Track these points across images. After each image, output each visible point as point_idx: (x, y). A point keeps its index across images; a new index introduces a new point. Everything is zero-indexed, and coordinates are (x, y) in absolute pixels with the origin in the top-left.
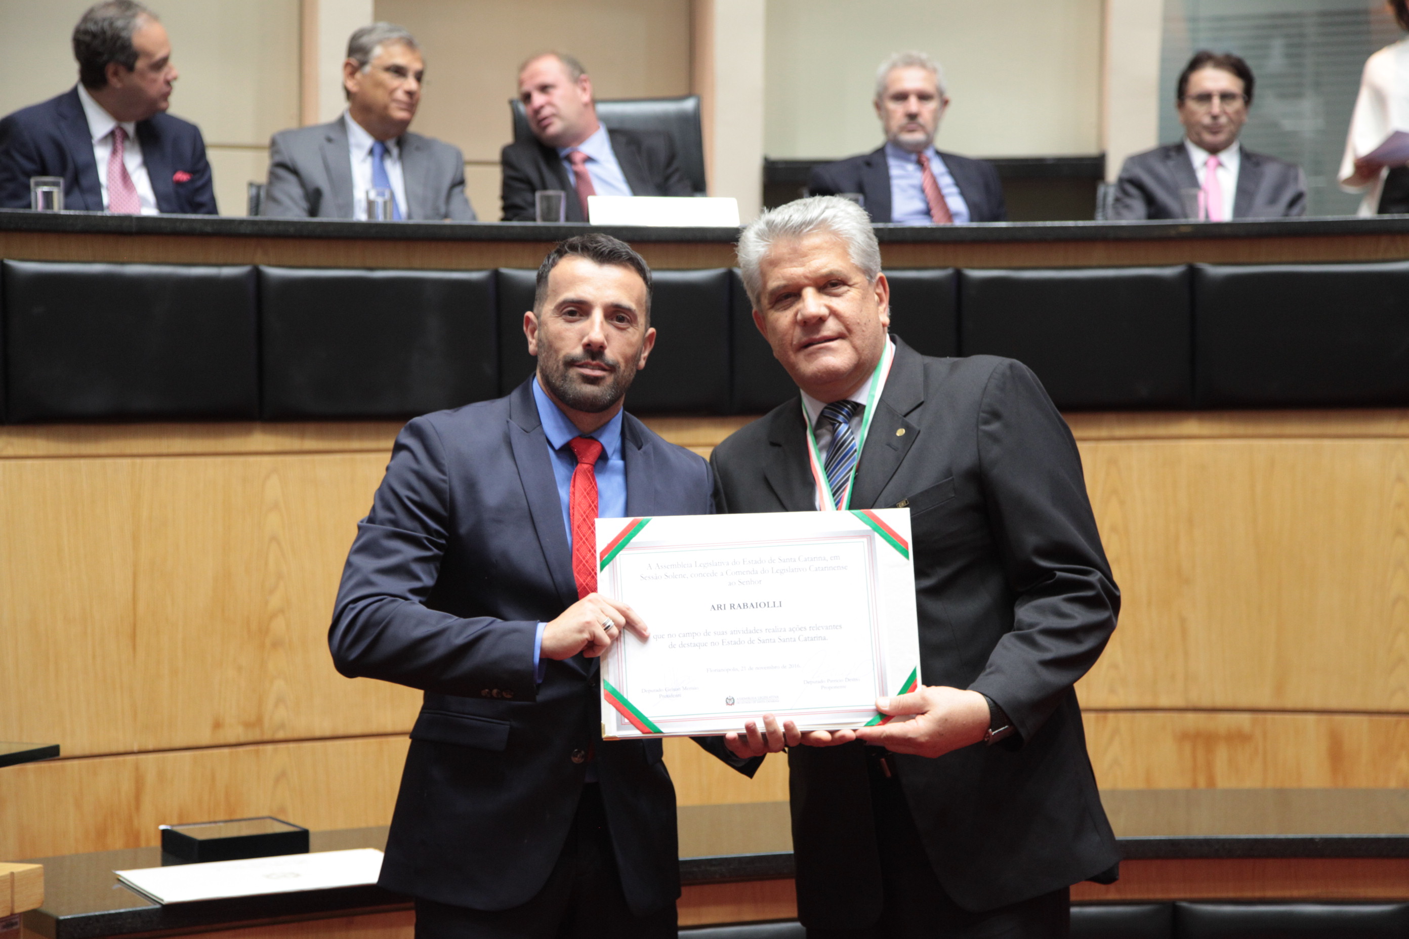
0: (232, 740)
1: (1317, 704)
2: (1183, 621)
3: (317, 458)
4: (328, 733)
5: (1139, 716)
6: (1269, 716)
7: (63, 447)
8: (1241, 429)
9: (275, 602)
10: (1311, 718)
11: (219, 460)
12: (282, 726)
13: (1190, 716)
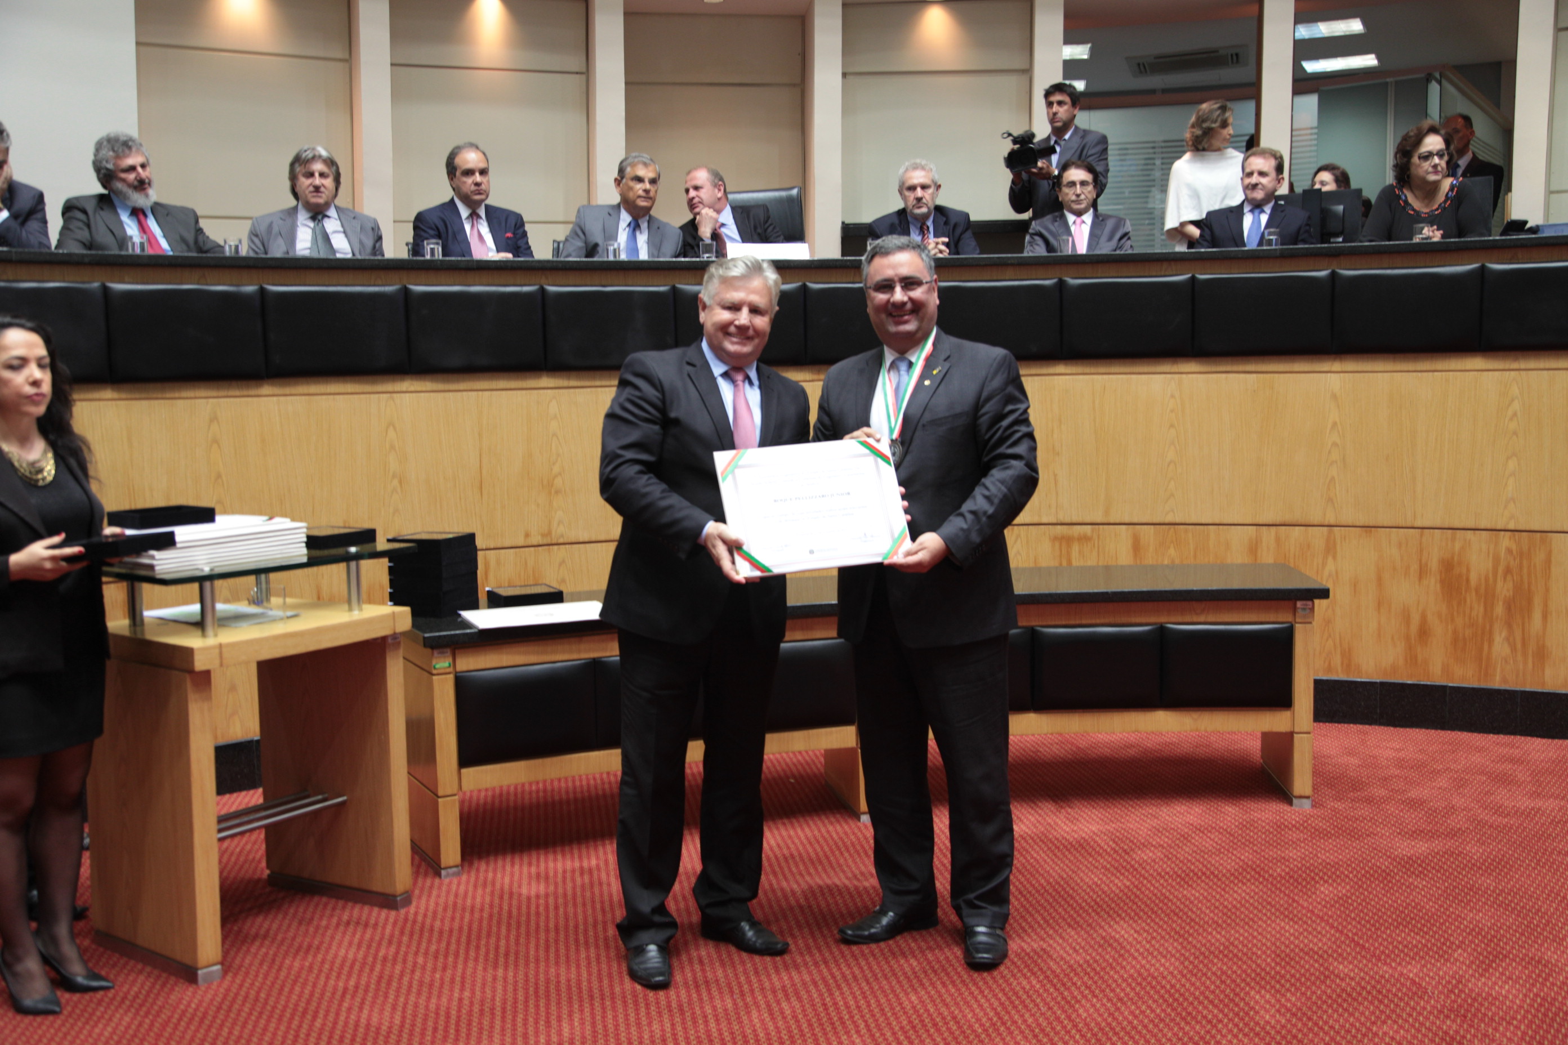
0: (535, 543)
1: (1127, 520)
2: (1055, 475)
3: (577, 390)
4: (587, 540)
5: (1030, 527)
6: (1101, 527)
7: (441, 386)
8: (1087, 370)
9: (556, 469)
10: (1124, 527)
11: (524, 392)
12: (562, 536)
13: (1059, 527)
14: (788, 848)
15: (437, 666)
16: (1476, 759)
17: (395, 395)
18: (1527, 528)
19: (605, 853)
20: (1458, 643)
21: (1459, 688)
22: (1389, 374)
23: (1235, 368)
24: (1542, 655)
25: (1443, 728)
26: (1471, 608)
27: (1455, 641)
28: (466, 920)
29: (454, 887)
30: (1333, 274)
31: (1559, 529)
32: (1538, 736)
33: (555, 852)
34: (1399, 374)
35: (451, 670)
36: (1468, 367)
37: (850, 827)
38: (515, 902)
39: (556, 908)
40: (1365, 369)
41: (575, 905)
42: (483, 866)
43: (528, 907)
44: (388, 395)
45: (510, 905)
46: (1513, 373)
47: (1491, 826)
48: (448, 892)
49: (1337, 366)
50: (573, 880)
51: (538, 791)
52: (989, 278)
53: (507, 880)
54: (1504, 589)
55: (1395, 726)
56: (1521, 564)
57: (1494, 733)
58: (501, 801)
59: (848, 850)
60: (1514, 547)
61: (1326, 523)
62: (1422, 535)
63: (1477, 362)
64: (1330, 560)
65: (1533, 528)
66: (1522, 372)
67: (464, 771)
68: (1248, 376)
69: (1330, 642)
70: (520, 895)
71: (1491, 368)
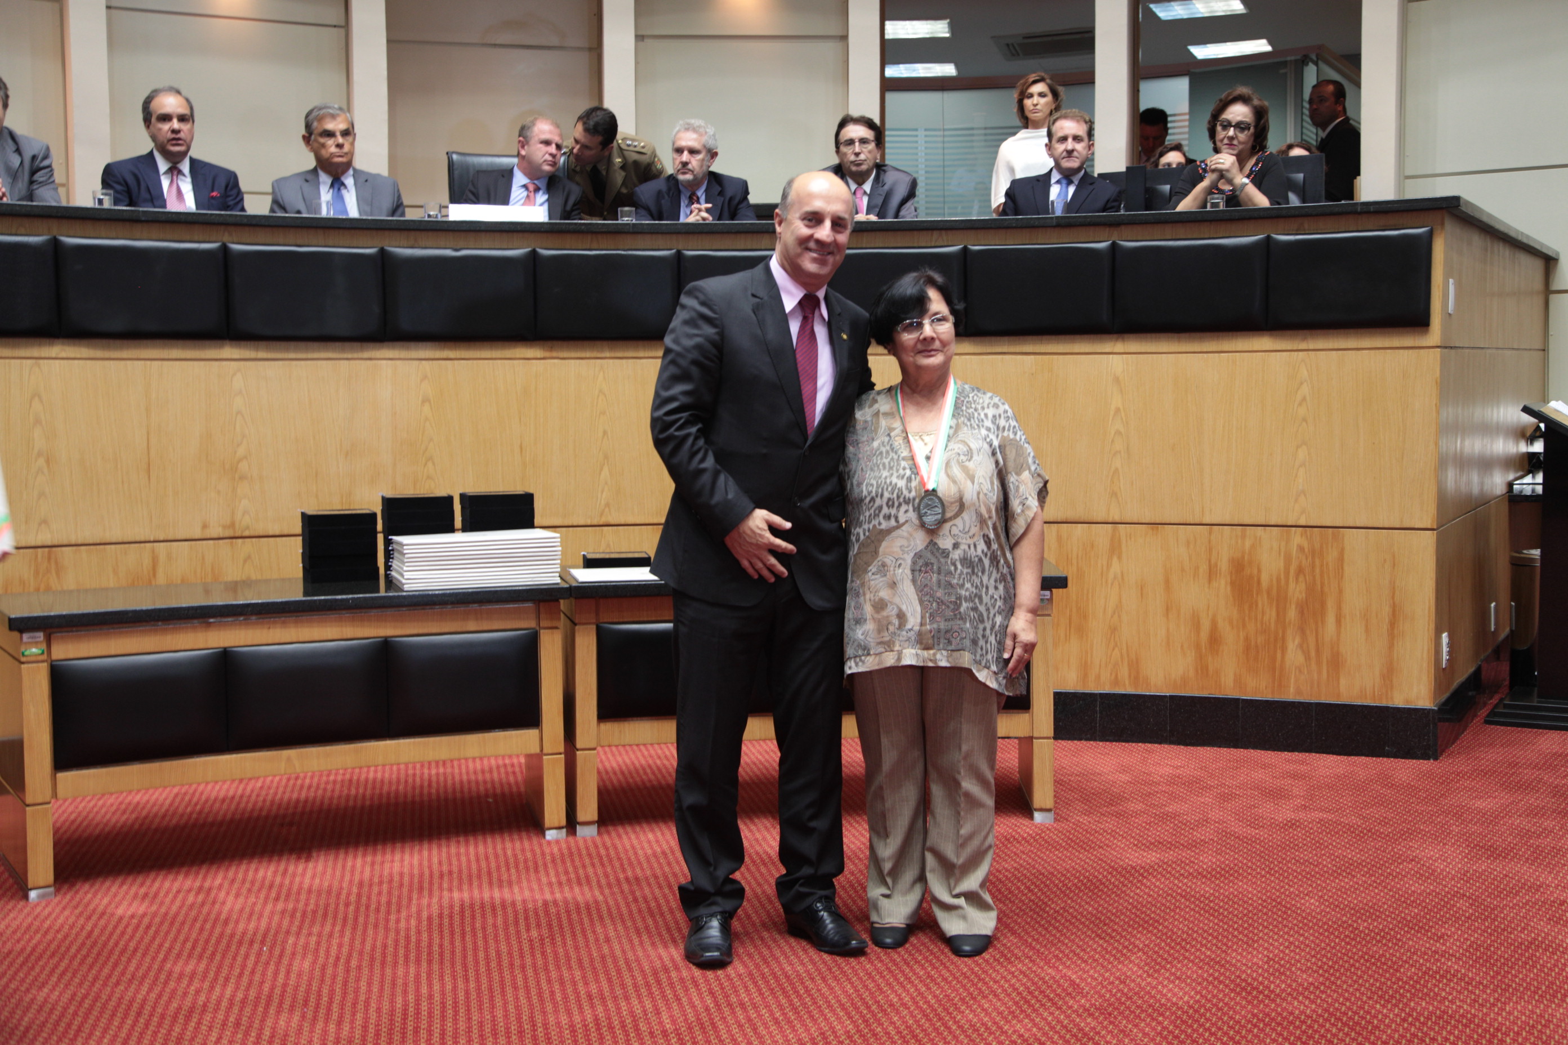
0: (215, 536)
3: (267, 363)
4: (277, 533)
7: (99, 353)
9: (241, 451)
11: (202, 363)
12: (248, 528)
14: (450, 864)
15: (27, 653)
16: (1259, 775)
17: (41, 361)
18: (1319, 524)
19: (236, 873)
20: (1249, 650)
21: (1252, 700)
22: (1173, 355)
23: (1012, 349)
24: (1336, 663)
25: (1236, 747)
26: (1263, 613)
27: (1247, 648)
28: (34, 942)
29: (39, 909)
30: (1114, 245)
31: (1351, 525)
32: (1333, 753)
33: (178, 873)
35: (45, 657)
36: (1255, 349)
37: (531, 844)
38: (102, 922)
39: (148, 927)
40: (1149, 351)
41: (172, 923)
42: (87, 886)
43: (115, 927)
44: (33, 361)
45: (95, 926)
46: (1300, 353)
47: (1238, 837)
48: (28, 915)
49: (1119, 346)
50: (184, 900)
51: (191, 813)
52: (742, 247)
53: (105, 901)
54: (1297, 591)
55: (1186, 744)
56: (1313, 562)
57: (1289, 751)
58: (141, 825)
59: (517, 867)
60: (1306, 545)
61: (1110, 520)
62: (1210, 533)
63: (1264, 342)
64: (1115, 560)
65: (1324, 524)
66: (1310, 353)
67: (60, 775)
68: (1025, 357)
69: (1117, 651)
70: (112, 915)
71: (1279, 348)
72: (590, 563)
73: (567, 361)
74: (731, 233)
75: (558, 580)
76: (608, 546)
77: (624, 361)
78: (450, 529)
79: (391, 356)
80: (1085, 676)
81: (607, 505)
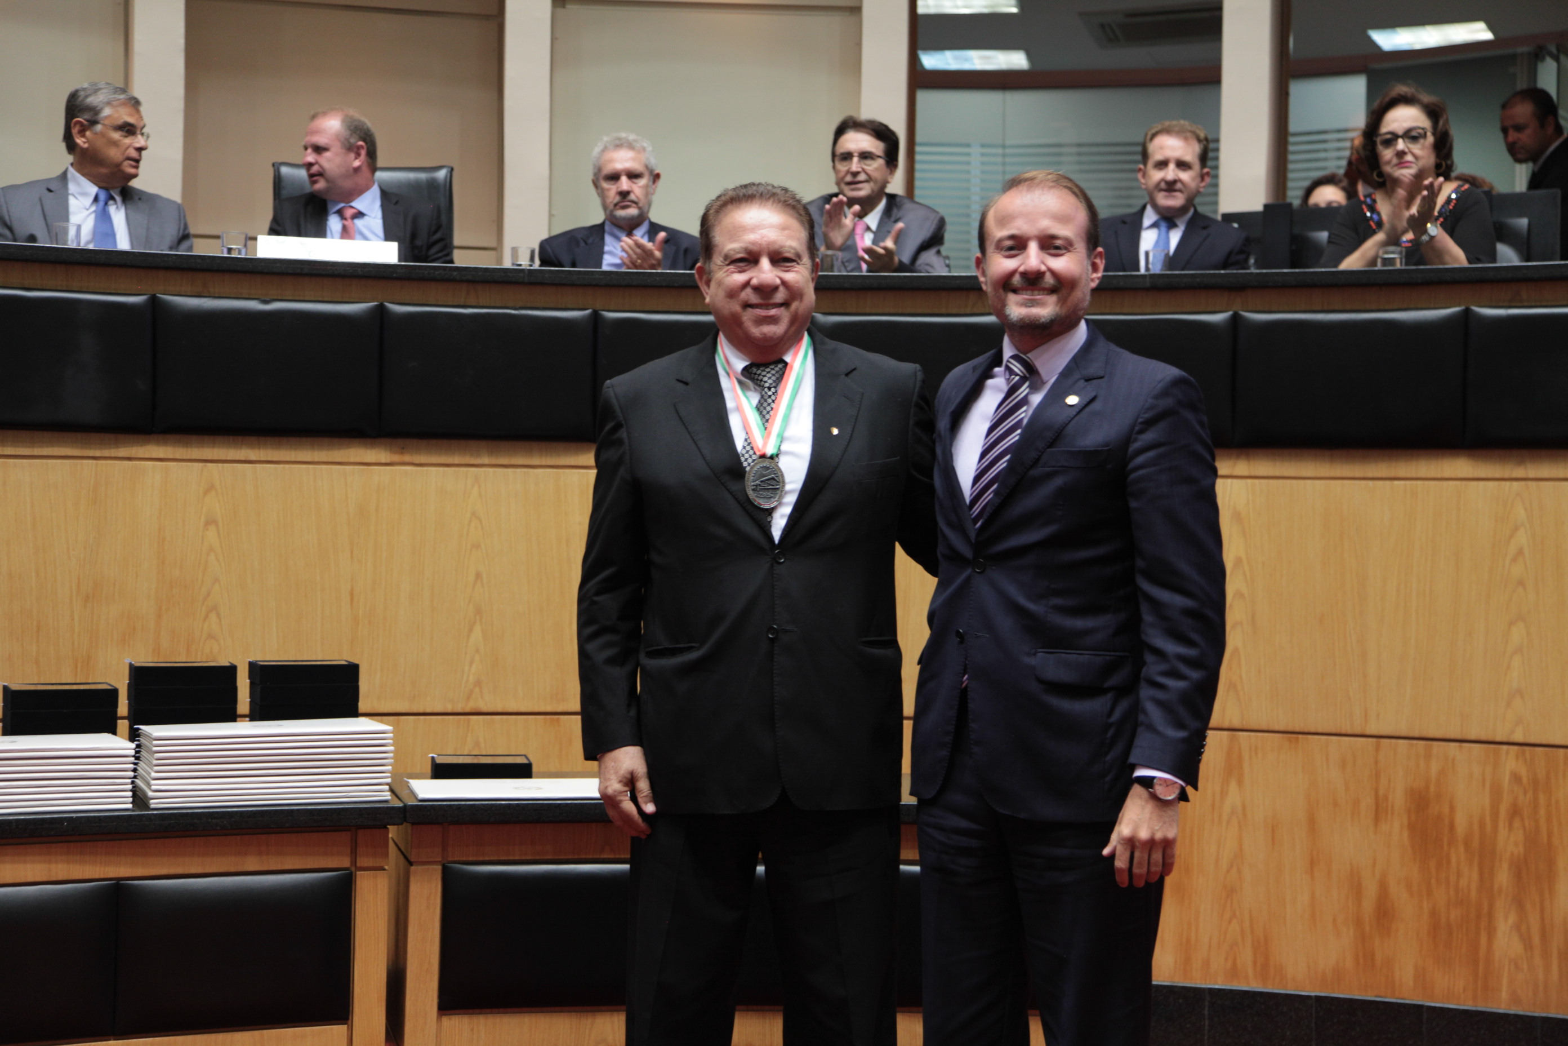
18: (1544, 742)
21: (1442, 1009)
22: (1323, 482)
26: (1459, 875)
27: (1435, 927)
30: (1236, 318)
34: (1340, 482)
36: (1446, 475)
40: (1286, 474)
46: (1515, 484)
52: (689, 309)
54: (1509, 842)
56: (1536, 799)
60: (1523, 772)
61: (1226, 725)
62: (1377, 749)
63: (1460, 466)
64: (1233, 786)
65: (1552, 742)
66: (1530, 483)
69: (1235, 924)
71: (1483, 475)
72: (442, 771)
73: (425, 468)
74: (673, 287)
75: (387, 796)
76: (477, 744)
77: (510, 470)
78: (230, 715)
79: (161, 456)
80: (1187, 961)
81: (478, 683)
